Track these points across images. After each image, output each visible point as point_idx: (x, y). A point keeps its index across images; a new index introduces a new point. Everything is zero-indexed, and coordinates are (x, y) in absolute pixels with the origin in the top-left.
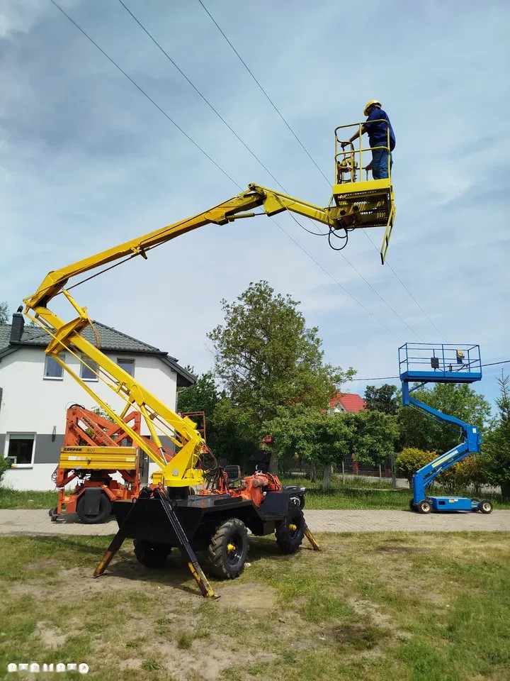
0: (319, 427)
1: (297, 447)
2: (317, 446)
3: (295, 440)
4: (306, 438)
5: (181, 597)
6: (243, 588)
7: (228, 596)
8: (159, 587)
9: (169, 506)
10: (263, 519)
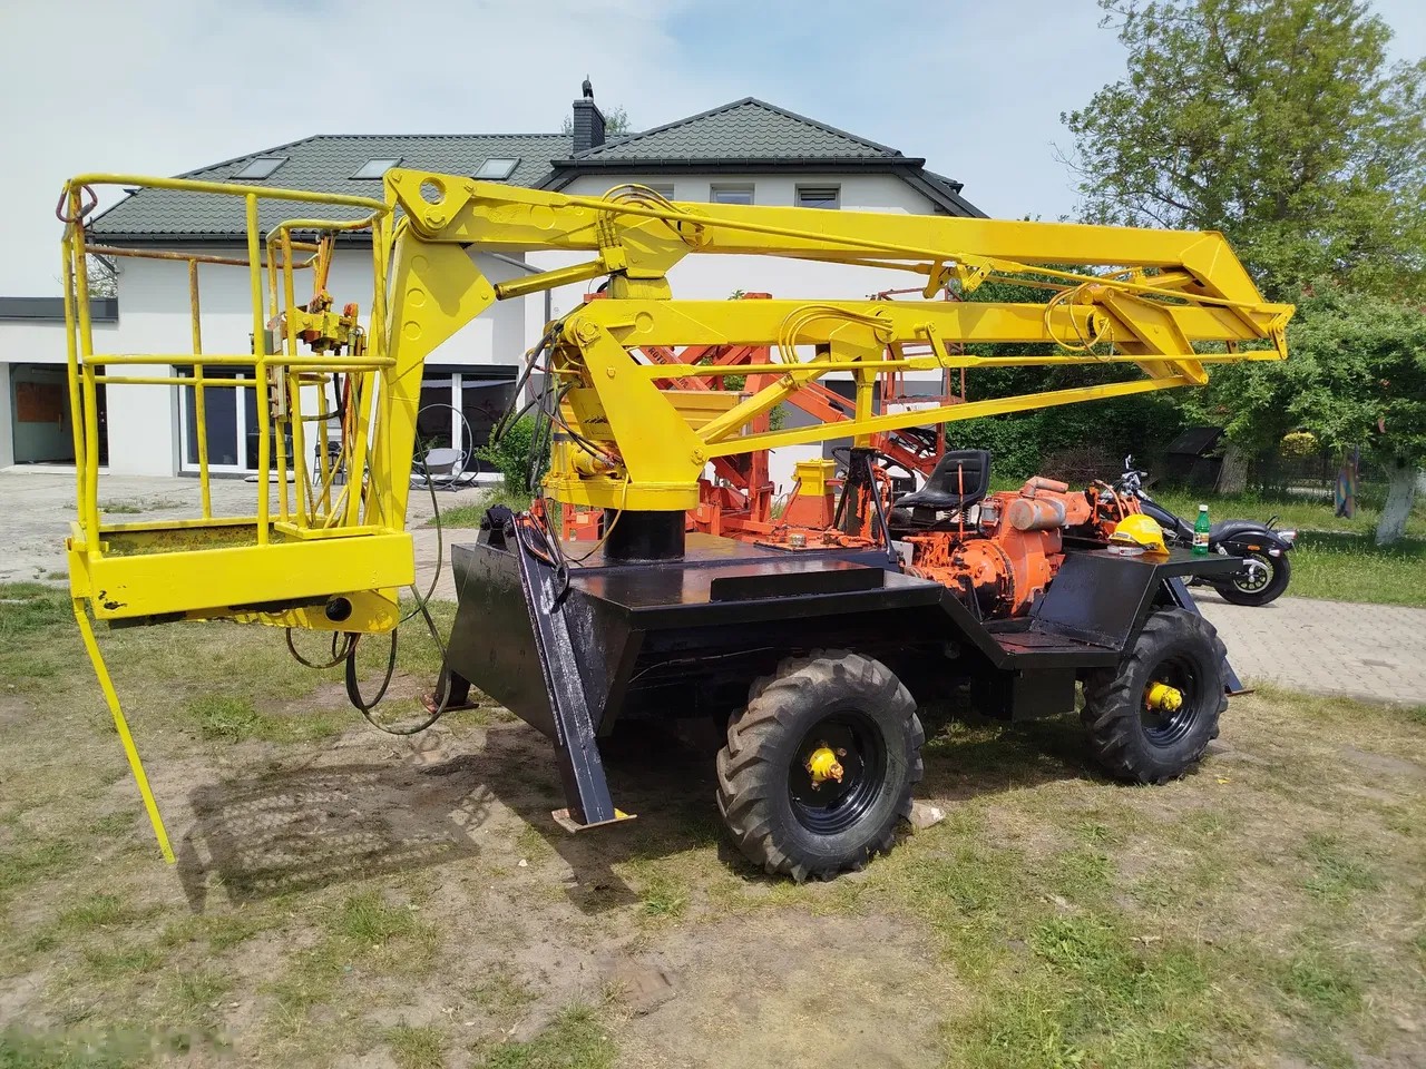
0: (1388, 347)
1: (1292, 408)
2: (1370, 408)
3: (1285, 387)
4: (1328, 381)
5: (538, 947)
6: (826, 944)
7: (721, 981)
8: (523, 863)
9: (547, 585)
10: (1000, 665)
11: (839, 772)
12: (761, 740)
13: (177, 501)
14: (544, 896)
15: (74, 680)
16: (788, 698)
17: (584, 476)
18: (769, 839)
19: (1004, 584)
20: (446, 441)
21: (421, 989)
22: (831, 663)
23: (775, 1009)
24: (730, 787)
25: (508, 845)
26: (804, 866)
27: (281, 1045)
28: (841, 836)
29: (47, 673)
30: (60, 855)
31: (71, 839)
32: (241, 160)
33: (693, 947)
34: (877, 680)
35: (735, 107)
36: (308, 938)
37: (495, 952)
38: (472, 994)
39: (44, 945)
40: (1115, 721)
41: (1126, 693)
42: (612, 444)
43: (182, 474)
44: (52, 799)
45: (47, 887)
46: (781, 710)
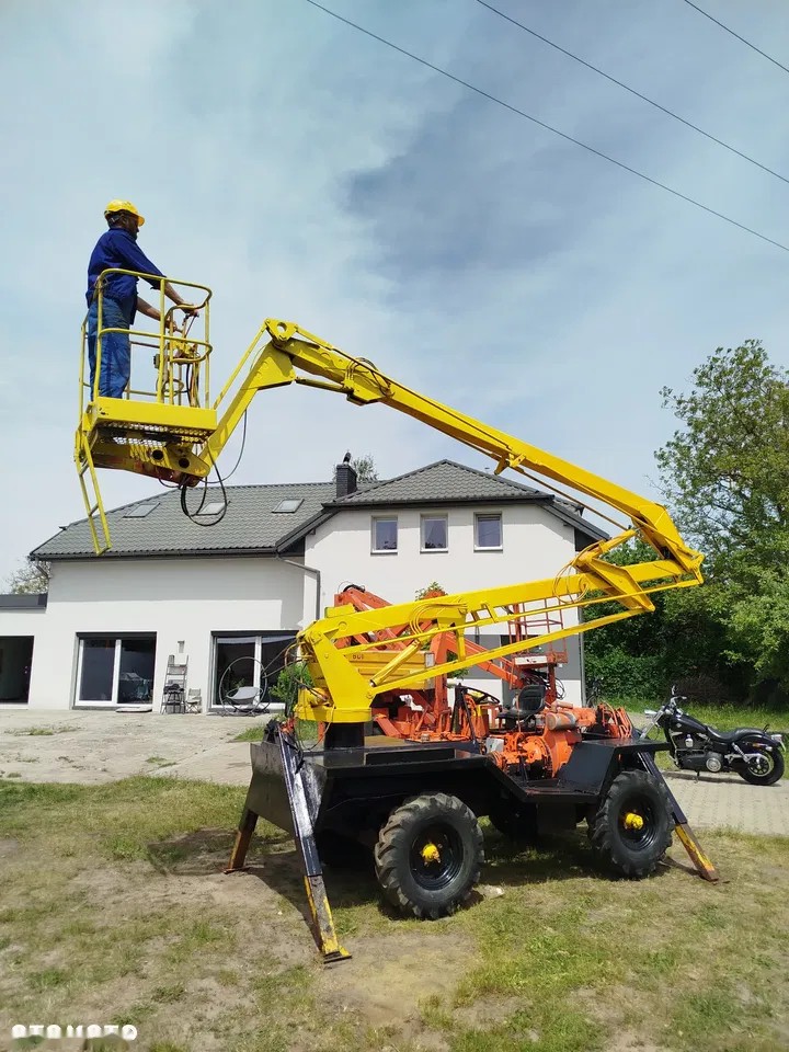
5: (283, 944)
6: (423, 945)
7: (370, 958)
8: (280, 913)
9: (293, 761)
10: (523, 800)
11: (437, 855)
12: (394, 836)
13: (74, 726)
14: (288, 926)
15: (39, 831)
16: (407, 815)
17: (313, 706)
18: (400, 890)
19: (546, 761)
20: (250, 683)
21: (228, 959)
22: (429, 797)
23: (390, 968)
24: (380, 862)
25: (273, 906)
26: (420, 907)
27: (167, 975)
28: (440, 891)
29: (24, 827)
30: (53, 909)
31: (58, 903)
32: (130, 506)
33: (358, 945)
34: (454, 806)
35: (436, 466)
36: (176, 939)
37: (263, 947)
38: (252, 962)
39: (58, 939)
40: (602, 834)
41: (606, 817)
42: (327, 690)
43: (75, 708)
44: (44, 885)
45: (52, 921)
46: (403, 821)
